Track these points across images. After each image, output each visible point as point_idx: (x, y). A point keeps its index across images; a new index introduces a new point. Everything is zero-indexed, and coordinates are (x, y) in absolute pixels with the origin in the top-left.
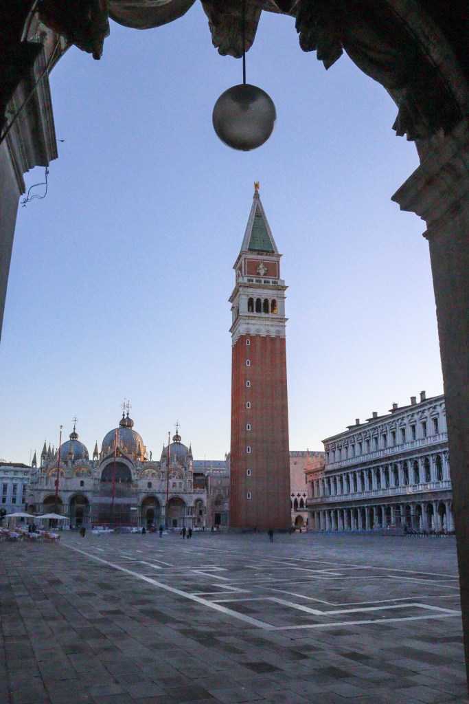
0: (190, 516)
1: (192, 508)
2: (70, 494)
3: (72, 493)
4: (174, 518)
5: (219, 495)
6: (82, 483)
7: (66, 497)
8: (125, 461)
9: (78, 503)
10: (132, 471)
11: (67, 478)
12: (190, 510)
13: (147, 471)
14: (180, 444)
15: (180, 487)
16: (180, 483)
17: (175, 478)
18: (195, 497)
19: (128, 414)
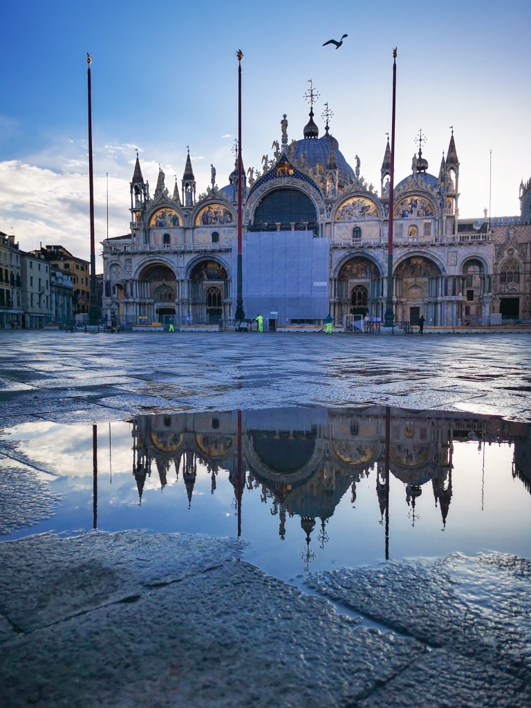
0: (450, 298)
1: (455, 278)
2: (188, 259)
3: (193, 256)
4: (411, 304)
5: (510, 261)
6: (215, 237)
7: (180, 265)
8: (300, 184)
9: (210, 278)
10: (317, 207)
11: (185, 229)
12: (450, 283)
13: (350, 202)
14: (425, 174)
15: (427, 233)
16: (427, 226)
17: (414, 216)
18: (464, 253)
19: (327, 128)
